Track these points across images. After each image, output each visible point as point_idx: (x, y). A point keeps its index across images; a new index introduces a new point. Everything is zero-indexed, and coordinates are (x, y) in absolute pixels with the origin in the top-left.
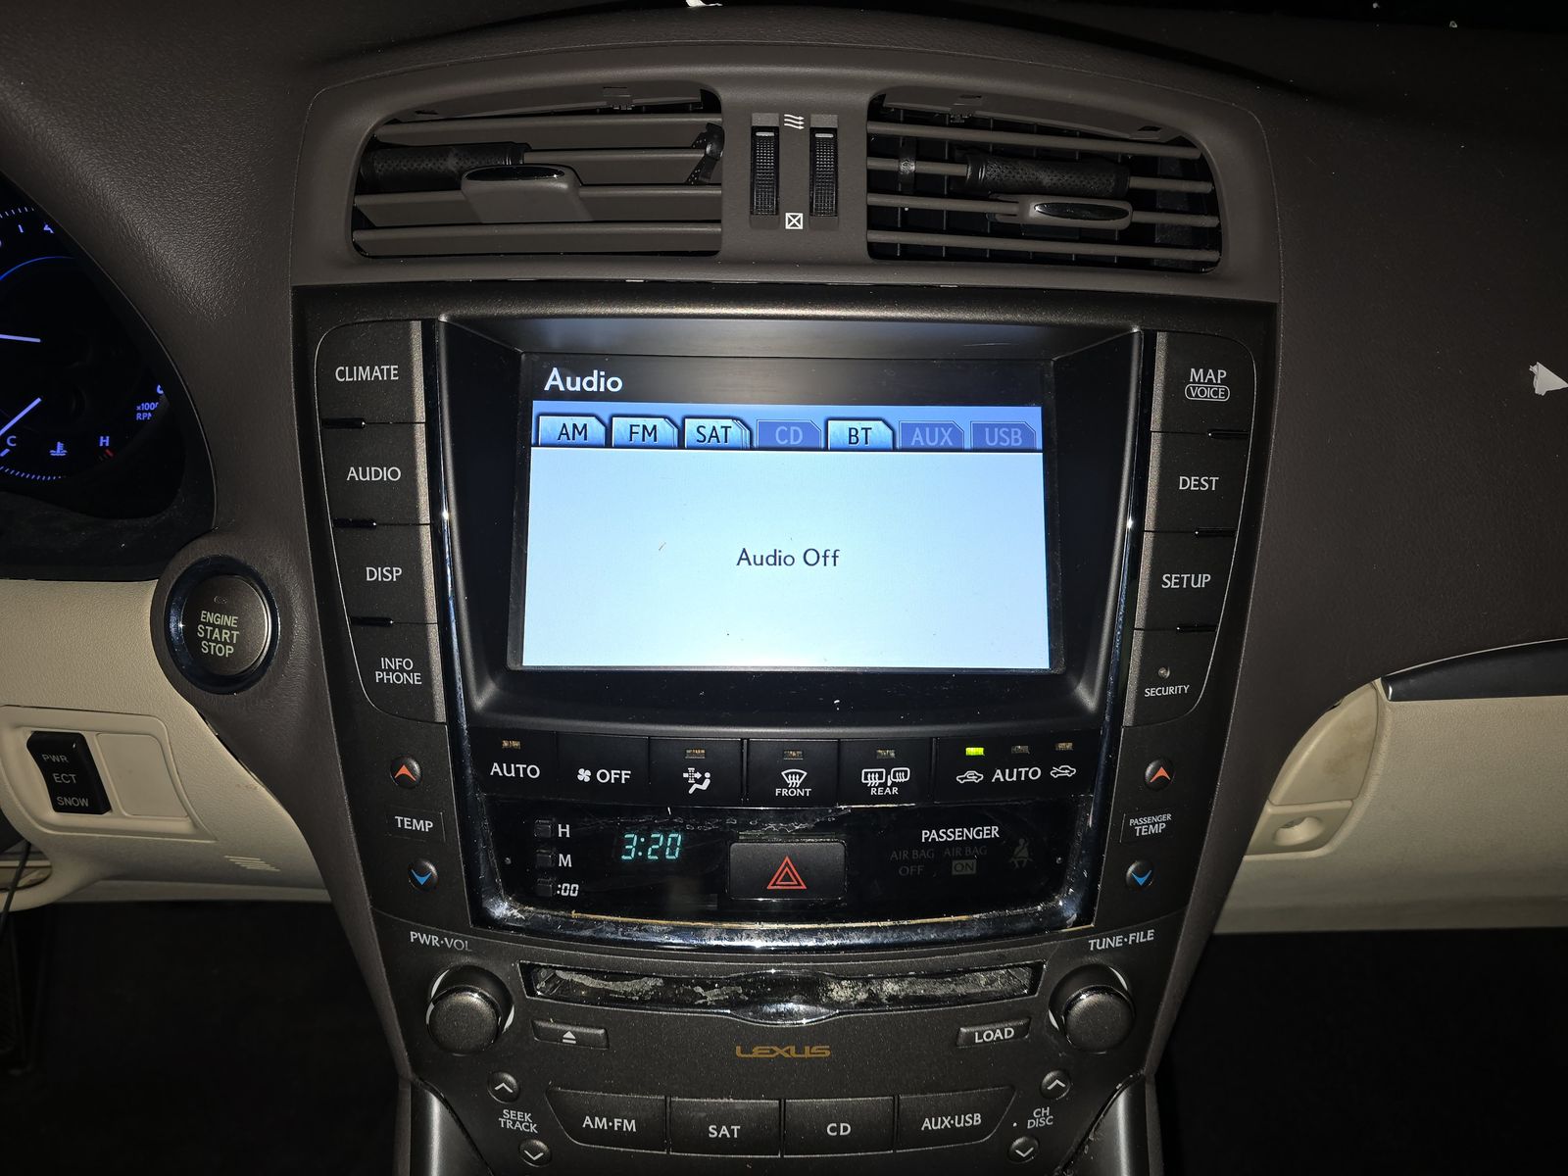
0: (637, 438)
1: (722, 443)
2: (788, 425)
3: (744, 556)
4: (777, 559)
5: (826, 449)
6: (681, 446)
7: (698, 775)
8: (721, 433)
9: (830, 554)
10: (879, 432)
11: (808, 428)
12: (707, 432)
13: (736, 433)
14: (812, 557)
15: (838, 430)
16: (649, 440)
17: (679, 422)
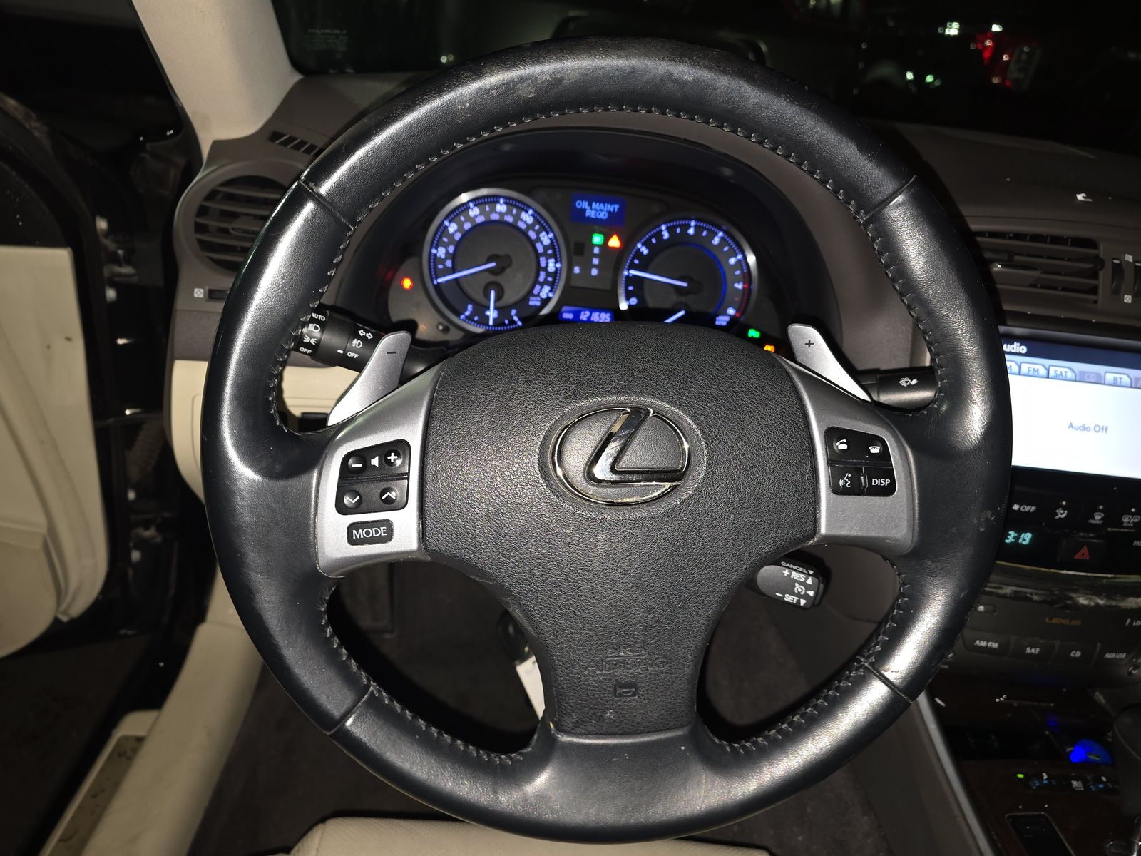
0: (1031, 373)
1: (1064, 378)
2: (1091, 373)
3: (1071, 426)
4: (1084, 428)
5: (1105, 384)
6: (1048, 377)
7: (1062, 512)
8: (1064, 374)
9: (1105, 428)
10: (1126, 380)
11: (1098, 375)
12: (1058, 373)
13: (1070, 375)
14: (1097, 429)
15: (1110, 377)
16: (1036, 374)
17: (1047, 367)
